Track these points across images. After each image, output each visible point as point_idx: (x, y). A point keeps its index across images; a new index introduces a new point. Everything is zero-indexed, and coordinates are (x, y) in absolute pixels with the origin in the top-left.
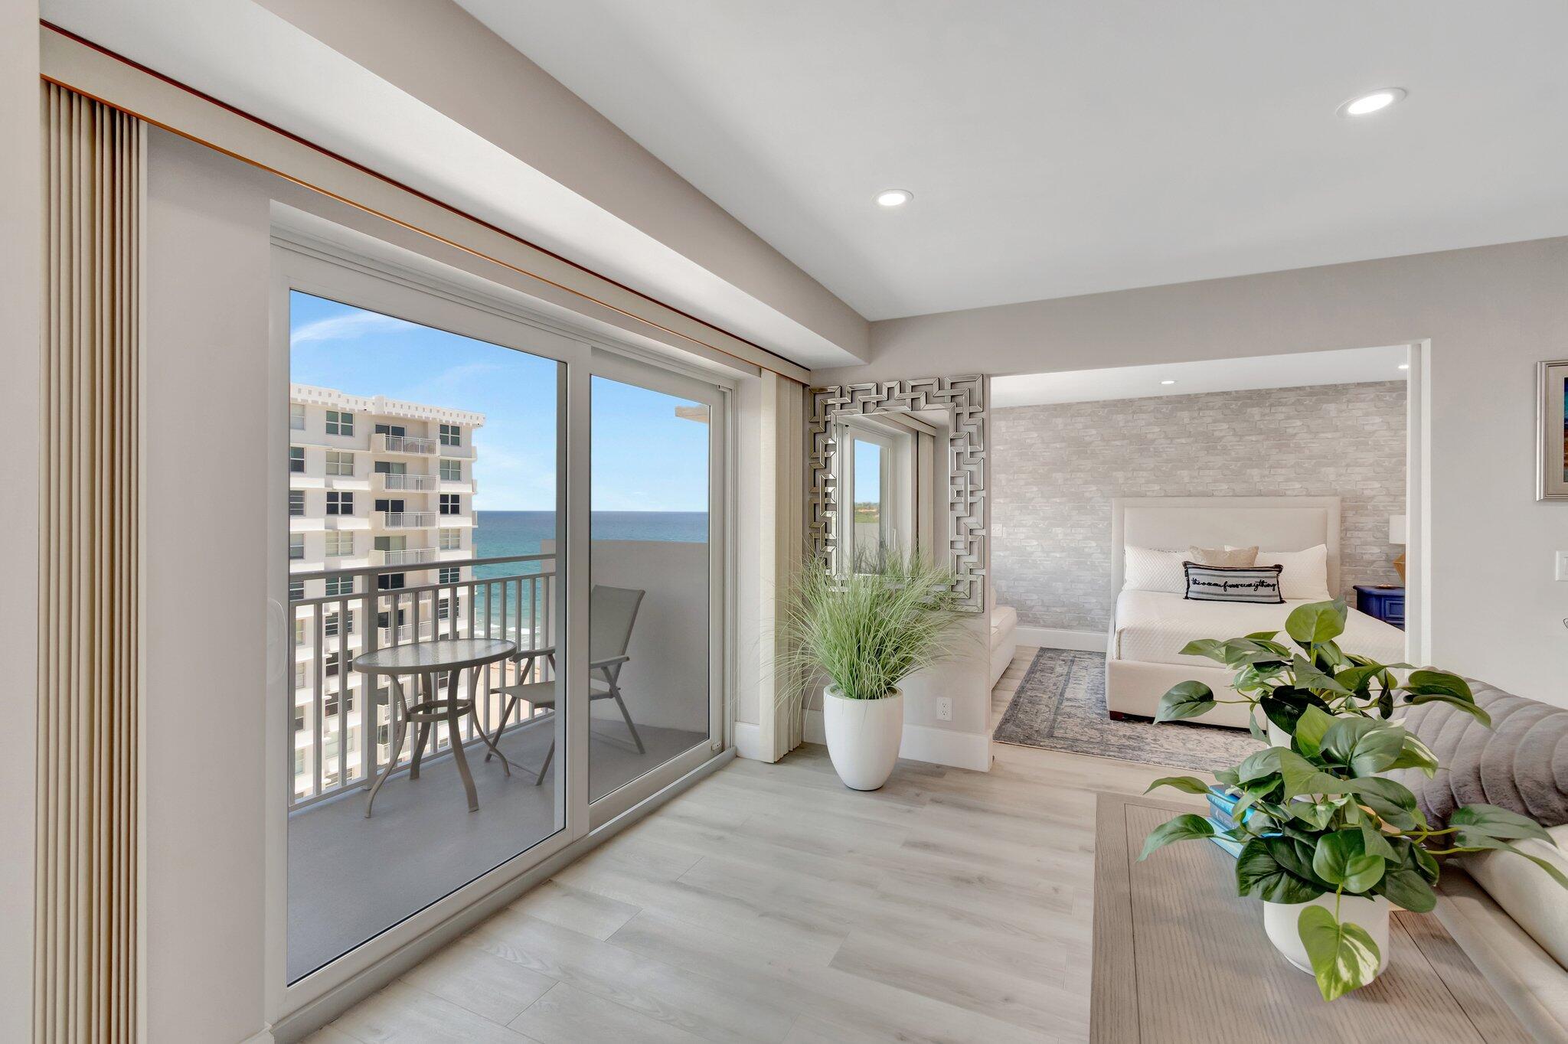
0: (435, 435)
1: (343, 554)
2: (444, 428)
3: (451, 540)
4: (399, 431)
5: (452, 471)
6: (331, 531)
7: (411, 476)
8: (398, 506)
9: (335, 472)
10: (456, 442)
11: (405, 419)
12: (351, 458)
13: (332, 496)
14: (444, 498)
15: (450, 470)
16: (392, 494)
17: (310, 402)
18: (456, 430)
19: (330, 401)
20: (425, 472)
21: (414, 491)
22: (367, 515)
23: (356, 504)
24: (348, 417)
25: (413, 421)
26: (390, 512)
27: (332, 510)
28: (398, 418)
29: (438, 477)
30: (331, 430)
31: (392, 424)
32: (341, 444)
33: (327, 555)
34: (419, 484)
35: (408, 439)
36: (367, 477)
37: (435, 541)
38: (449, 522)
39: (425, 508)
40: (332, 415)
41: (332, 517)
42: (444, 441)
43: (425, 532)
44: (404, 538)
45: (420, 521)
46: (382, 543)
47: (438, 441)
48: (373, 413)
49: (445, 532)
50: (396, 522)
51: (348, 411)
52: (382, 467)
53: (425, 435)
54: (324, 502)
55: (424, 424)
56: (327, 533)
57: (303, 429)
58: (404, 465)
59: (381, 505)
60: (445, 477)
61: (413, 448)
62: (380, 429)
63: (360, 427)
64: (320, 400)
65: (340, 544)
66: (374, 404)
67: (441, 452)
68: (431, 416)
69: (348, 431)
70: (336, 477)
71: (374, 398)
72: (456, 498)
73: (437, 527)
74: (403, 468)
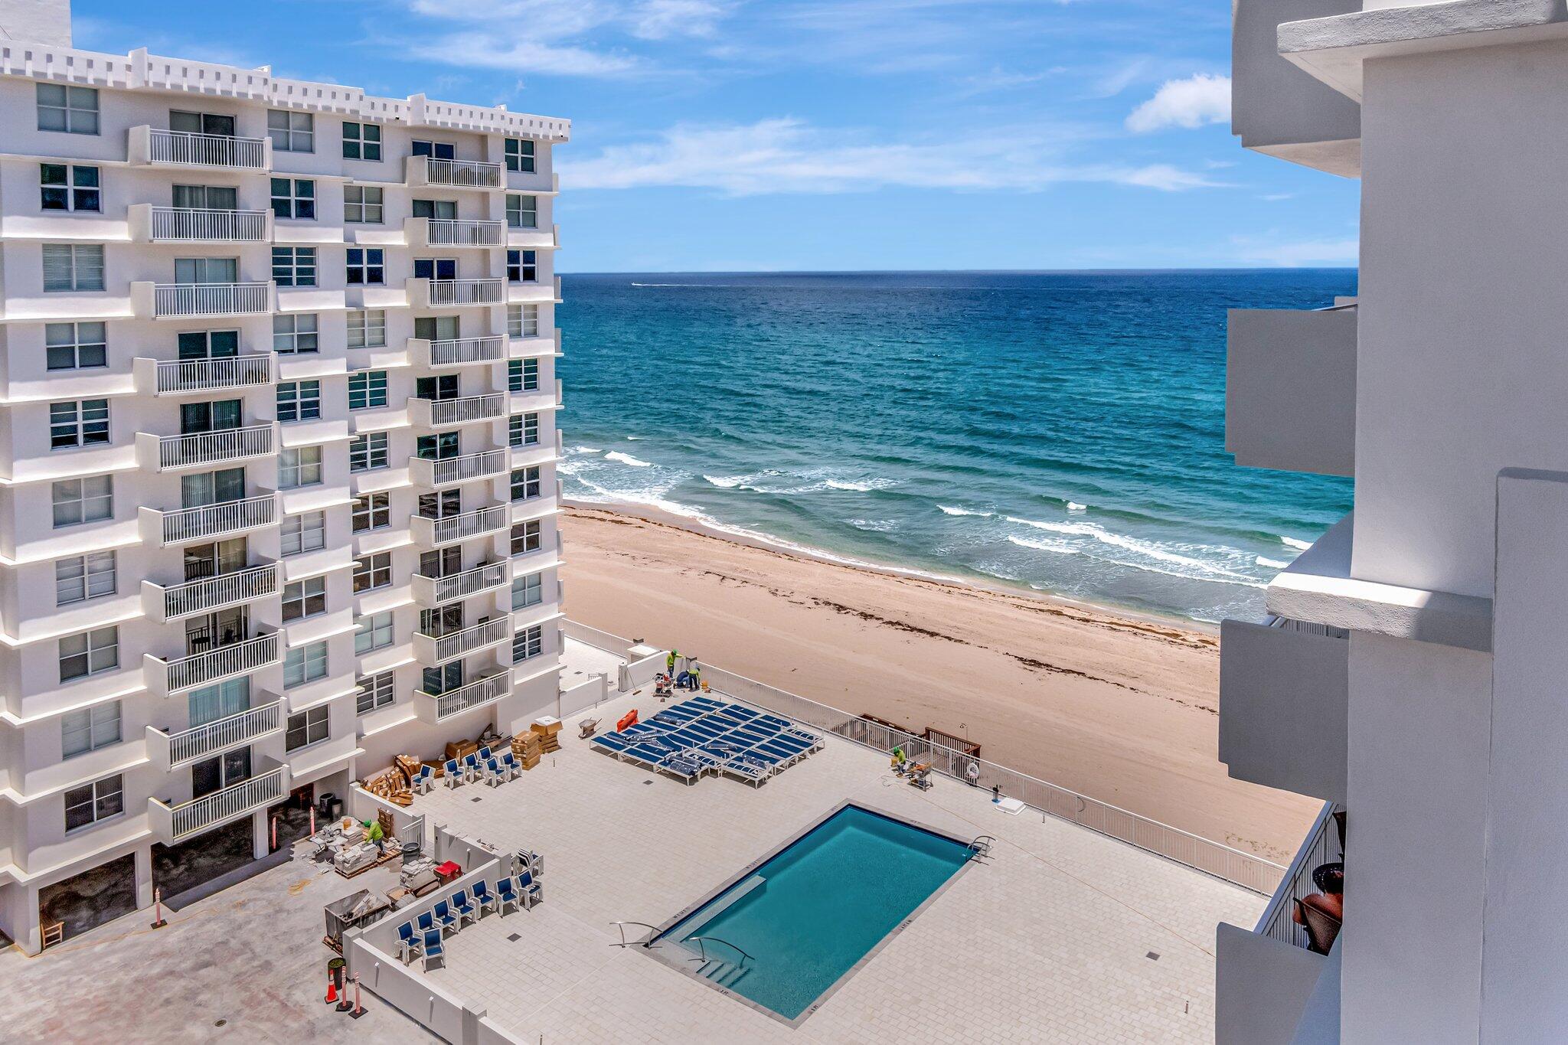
0: (497, 154)
1: (372, 345)
2: (511, 144)
3: (524, 323)
4: (446, 152)
5: (523, 212)
6: (353, 309)
7: (466, 220)
8: (447, 270)
9: (358, 218)
10: (529, 166)
11: (453, 132)
12: (378, 196)
13: (354, 255)
14: (513, 256)
15: (521, 211)
16: (438, 251)
17: (320, 108)
18: (529, 146)
19: (348, 106)
20: (485, 214)
21: (469, 246)
22: (403, 285)
23: (388, 267)
24: (374, 131)
25: (465, 134)
26: (436, 280)
27: (354, 277)
28: (444, 131)
29: (504, 222)
30: (350, 151)
31: (435, 140)
32: (365, 174)
33: (350, 346)
34: (476, 235)
35: (459, 162)
36: (401, 225)
37: (500, 323)
38: (518, 295)
39: (486, 272)
40: (350, 129)
41: (355, 287)
42: (512, 165)
43: (487, 310)
44: (456, 319)
45: (477, 293)
46: (426, 328)
47: (503, 165)
48: (409, 124)
49: (515, 310)
50: (444, 297)
51: (373, 121)
52: (424, 208)
53: (484, 156)
54: (343, 265)
55: (483, 138)
56: (349, 314)
57: (311, 150)
58: (453, 205)
59: (423, 269)
60: (514, 222)
61: (466, 177)
62: (419, 148)
63: (393, 146)
64: (334, 105)
65: (366, 328)
66: (409, 108)
67: (508, 183)
68: (492, 125)
69: (374, 153)
70: (358, 225)
71: (409, 99)
72: (530, 256)
73: (504, 302)
74: (452, 208)
